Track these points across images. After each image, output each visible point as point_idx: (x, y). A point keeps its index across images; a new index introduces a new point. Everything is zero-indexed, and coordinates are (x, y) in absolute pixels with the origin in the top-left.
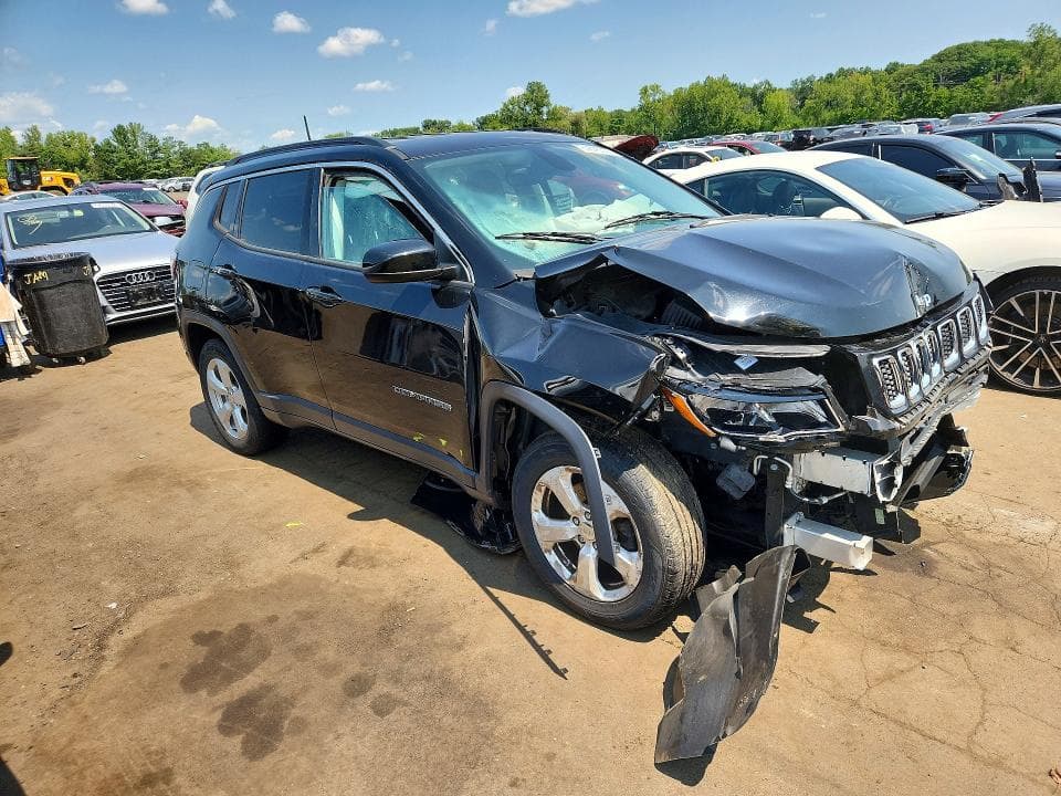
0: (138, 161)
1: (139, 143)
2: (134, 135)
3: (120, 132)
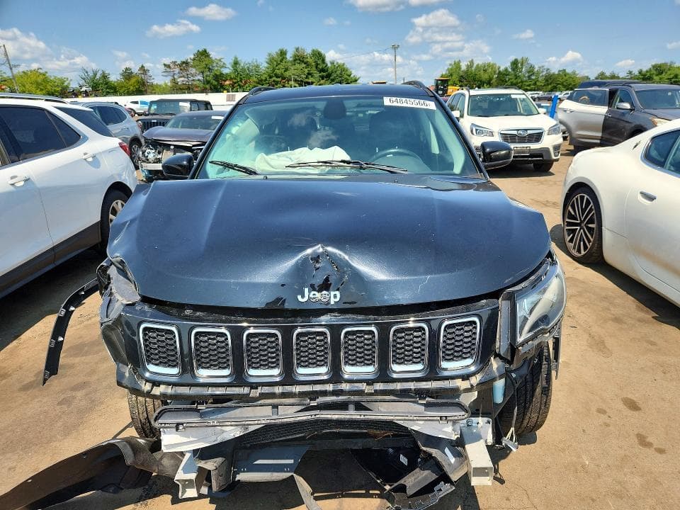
0: (519, 81)
1: (524, 69)
2: (522, 65)
3: (515, 63)
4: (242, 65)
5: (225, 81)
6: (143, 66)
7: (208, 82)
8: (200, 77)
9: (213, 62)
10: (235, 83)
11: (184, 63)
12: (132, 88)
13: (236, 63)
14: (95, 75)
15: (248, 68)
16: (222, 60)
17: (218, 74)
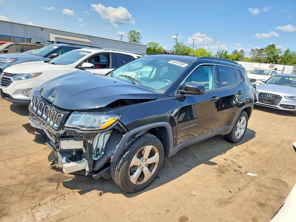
4: (291, 53)
5: (278, 59)
6: (242, 50)
7: (269, 59)
8: (266, 56)
9: (275, 50)
10: (283, 60)
11: (261, 49)
12: (234, 58)
13: (287, 51)
14: (223, 52)
15: (293, 54)
16: (280, 50)
17: (275, 55)
